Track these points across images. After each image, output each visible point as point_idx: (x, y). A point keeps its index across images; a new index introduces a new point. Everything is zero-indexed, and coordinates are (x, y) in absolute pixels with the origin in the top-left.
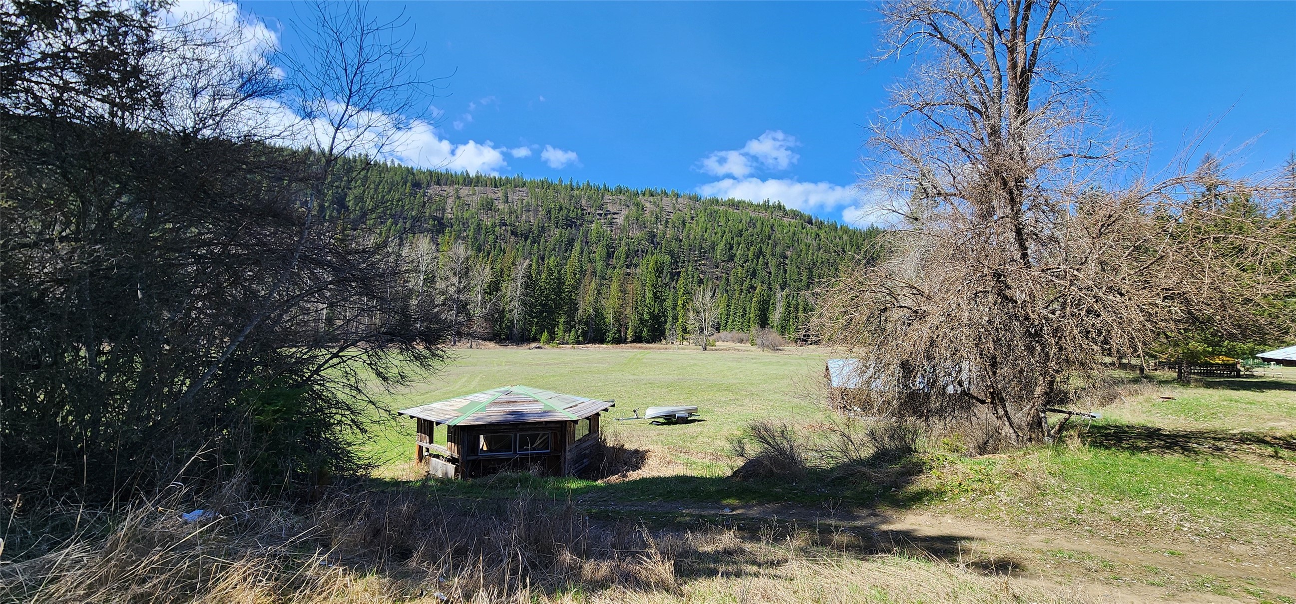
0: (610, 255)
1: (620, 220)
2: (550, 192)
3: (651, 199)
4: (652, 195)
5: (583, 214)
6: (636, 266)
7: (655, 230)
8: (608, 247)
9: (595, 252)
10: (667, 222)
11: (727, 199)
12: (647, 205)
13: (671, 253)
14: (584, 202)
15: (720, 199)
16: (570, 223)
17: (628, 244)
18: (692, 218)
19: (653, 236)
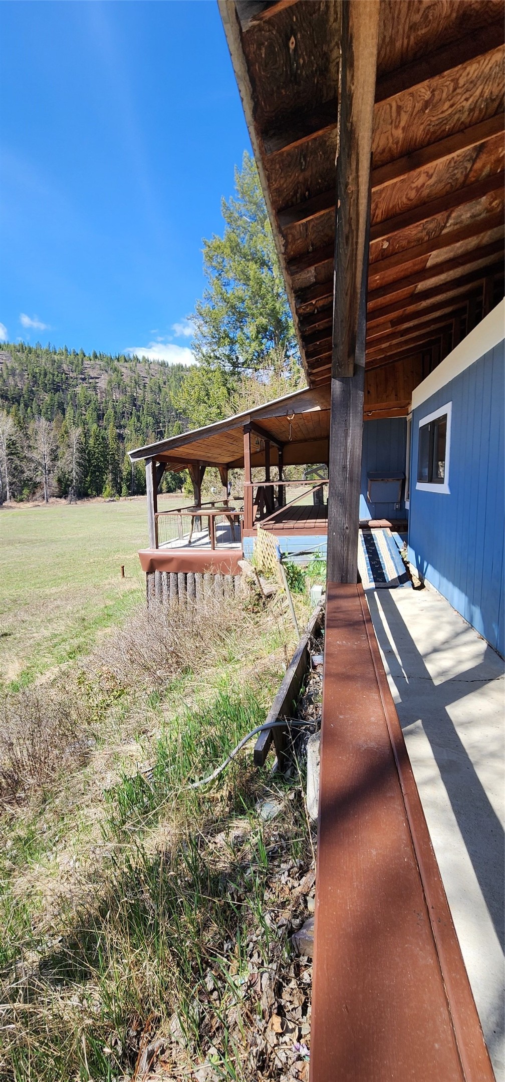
0: (100, 417)
1: (102, 384)
2: (32, 357)
3: (126, 364)
4: (126, 361)
5: (67, 378)
6: (125, 427)
7: (135, 394)
8: (97, 409)
9: (85, 415)
10: (145, 386)
11: (190, 365)
12: (124, 370)
13: (153, 415)
14: (65, 366)
15: (184, 366)
16: (57, 389)
17: (114, 407)
18: (165, 383)
19: (134, 400)
